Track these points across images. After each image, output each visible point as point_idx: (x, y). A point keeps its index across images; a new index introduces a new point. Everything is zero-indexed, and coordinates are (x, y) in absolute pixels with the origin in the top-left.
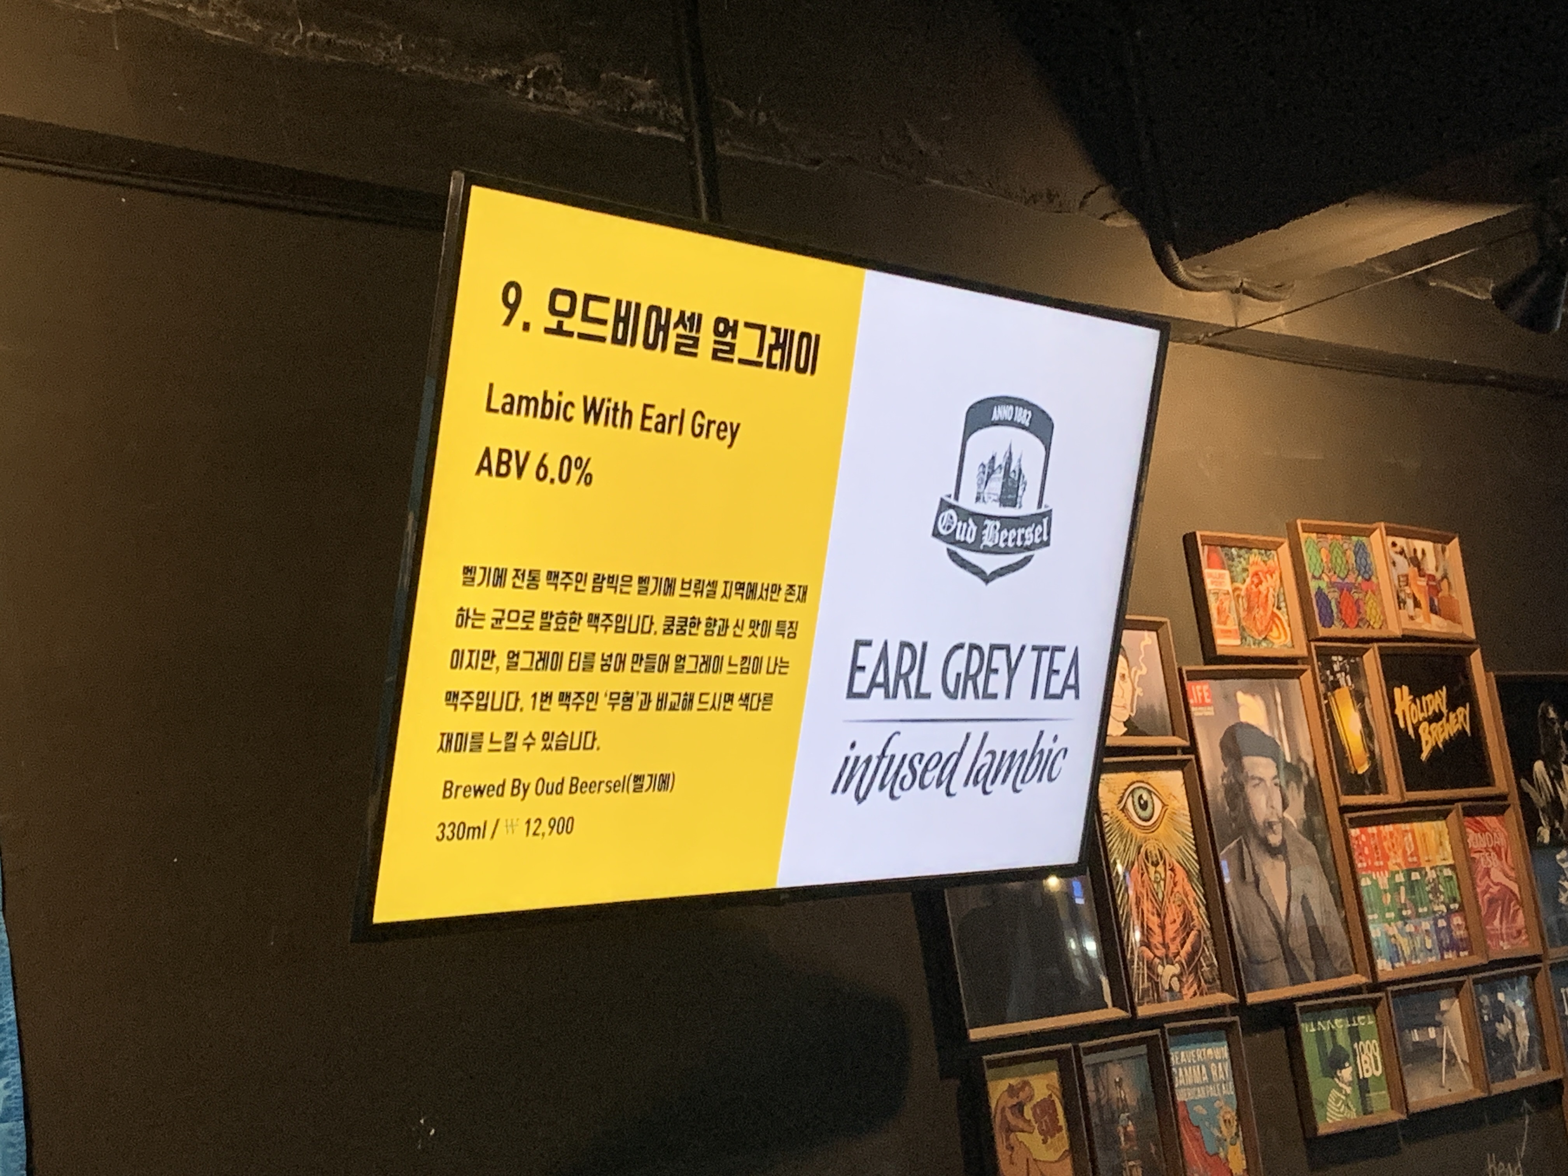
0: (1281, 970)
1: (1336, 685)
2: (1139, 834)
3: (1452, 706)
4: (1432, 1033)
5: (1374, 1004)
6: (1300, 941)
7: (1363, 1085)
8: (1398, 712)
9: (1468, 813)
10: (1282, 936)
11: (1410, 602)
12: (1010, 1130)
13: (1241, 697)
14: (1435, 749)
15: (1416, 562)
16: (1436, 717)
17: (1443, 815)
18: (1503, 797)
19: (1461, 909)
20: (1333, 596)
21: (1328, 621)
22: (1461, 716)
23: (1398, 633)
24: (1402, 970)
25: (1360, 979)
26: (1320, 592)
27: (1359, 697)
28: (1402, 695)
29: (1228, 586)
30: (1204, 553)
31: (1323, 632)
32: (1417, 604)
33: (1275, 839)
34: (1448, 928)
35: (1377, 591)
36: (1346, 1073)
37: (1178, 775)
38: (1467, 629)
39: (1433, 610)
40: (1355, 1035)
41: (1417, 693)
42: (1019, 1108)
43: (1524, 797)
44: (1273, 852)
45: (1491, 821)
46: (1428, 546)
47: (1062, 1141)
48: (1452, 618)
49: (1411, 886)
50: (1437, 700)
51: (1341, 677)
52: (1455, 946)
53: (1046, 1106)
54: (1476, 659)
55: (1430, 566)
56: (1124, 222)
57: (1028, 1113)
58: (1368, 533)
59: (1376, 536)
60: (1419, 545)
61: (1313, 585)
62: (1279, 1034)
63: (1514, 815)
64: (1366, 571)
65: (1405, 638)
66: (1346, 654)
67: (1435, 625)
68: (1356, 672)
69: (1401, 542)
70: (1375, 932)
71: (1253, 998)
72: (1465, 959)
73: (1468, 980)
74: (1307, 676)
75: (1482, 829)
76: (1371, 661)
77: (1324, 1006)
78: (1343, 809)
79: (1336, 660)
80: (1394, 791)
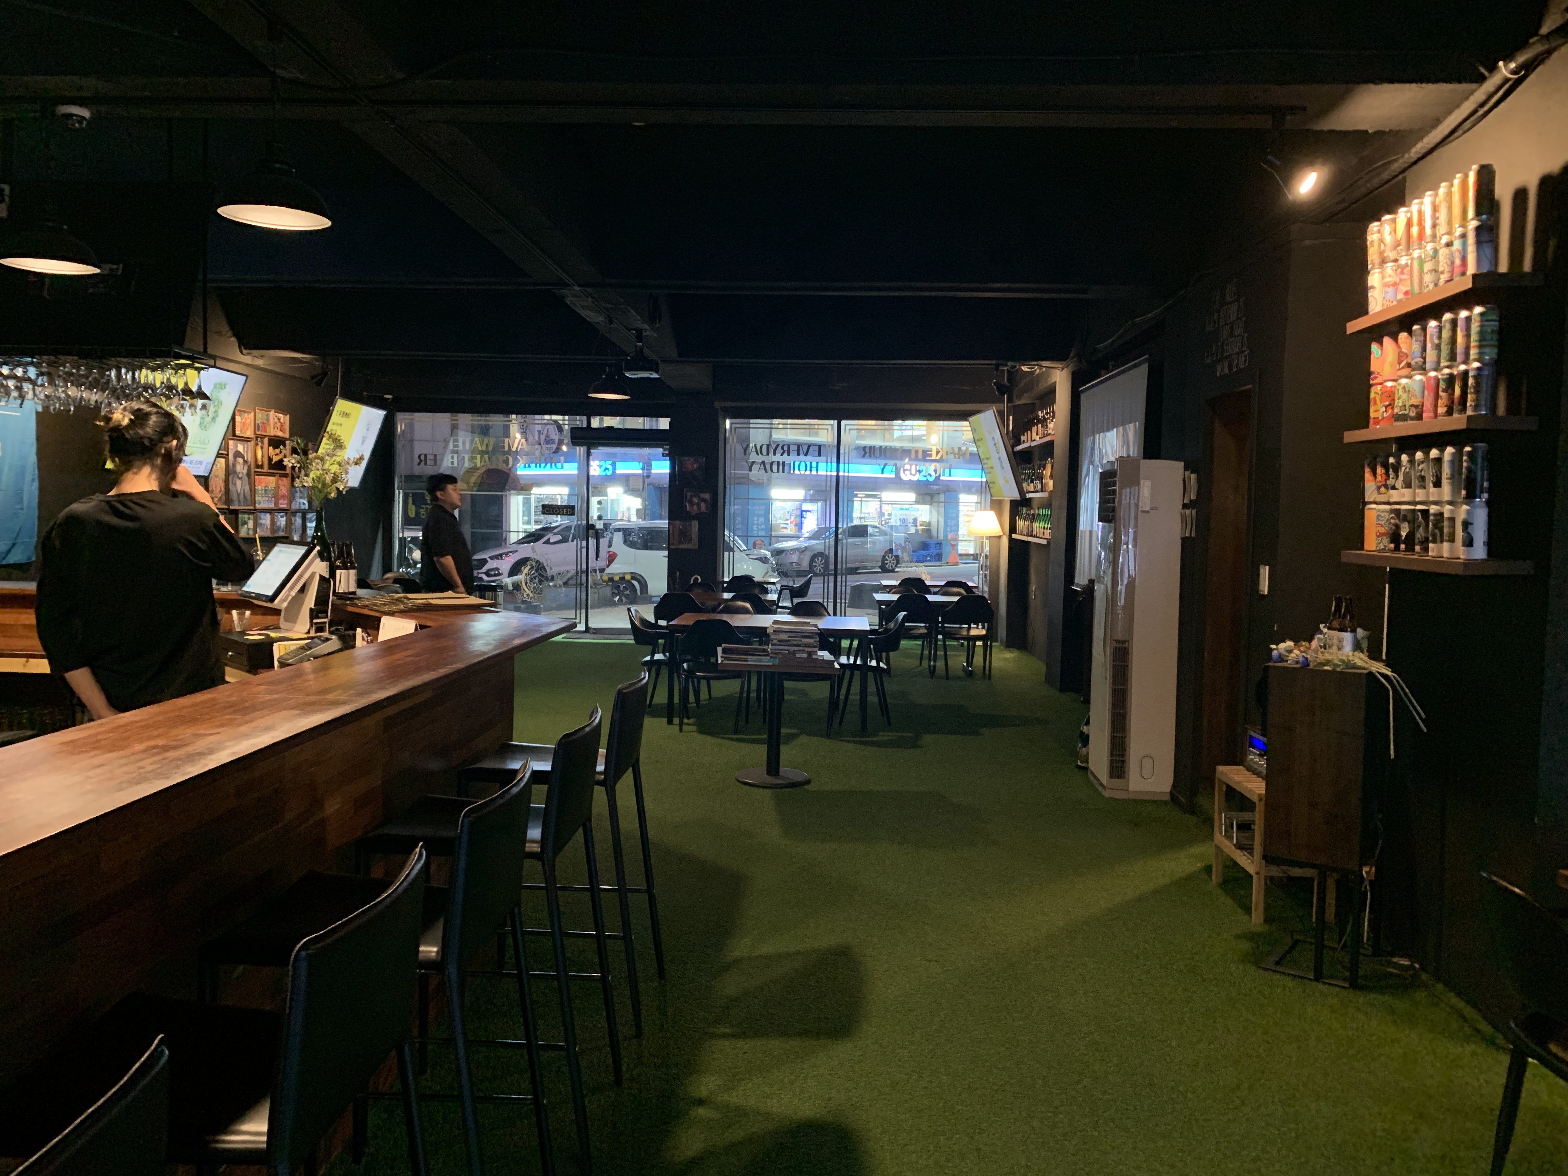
0: (237, 503)
2: (215, 471)
6: (241, 497)
7: (249, 529)
9: (280, 476)
10: (238, 495)
11: (276, 428)
14: (276, 462)
15: (279, 419)
17: (274, 476)
19: (274, 497)
20: (260, 425)
21: (259, 430)
24: (260, 507)
25: (252, 508)
26: (258, 424)
27: (262, 448)
30: (237, 413)
31: (257, 433)
32: (278, 429)
33: (240, 476)
34: (271, 500)
35: (270, 425)
36: (246, 526)
37: (224, 460)
39: (281, 430)
40: (249, 519)
43: (292, 474)
44: (241, 478)
45: (284, 479)
46: (282, 415)
48: (284, 433)
49: (266, 490)
52: (272, 504)
55: (282, 420)
56: (233, 339)
58: (270, 411)
59: (272, 412)
60: (280, 415)
61: (257, 422)
63: (289, 479)
64: (268, 419)
65: (274, 436)
66: (261, 438)
67: (280, 434)
68: (262, 442)
72: (273, 507)
73: (274, 512)
75: (282, 480)
76: (266, 440)
77: (245, 512)
78: (255, 472)
79: (259, 439)
80: (266, 469)
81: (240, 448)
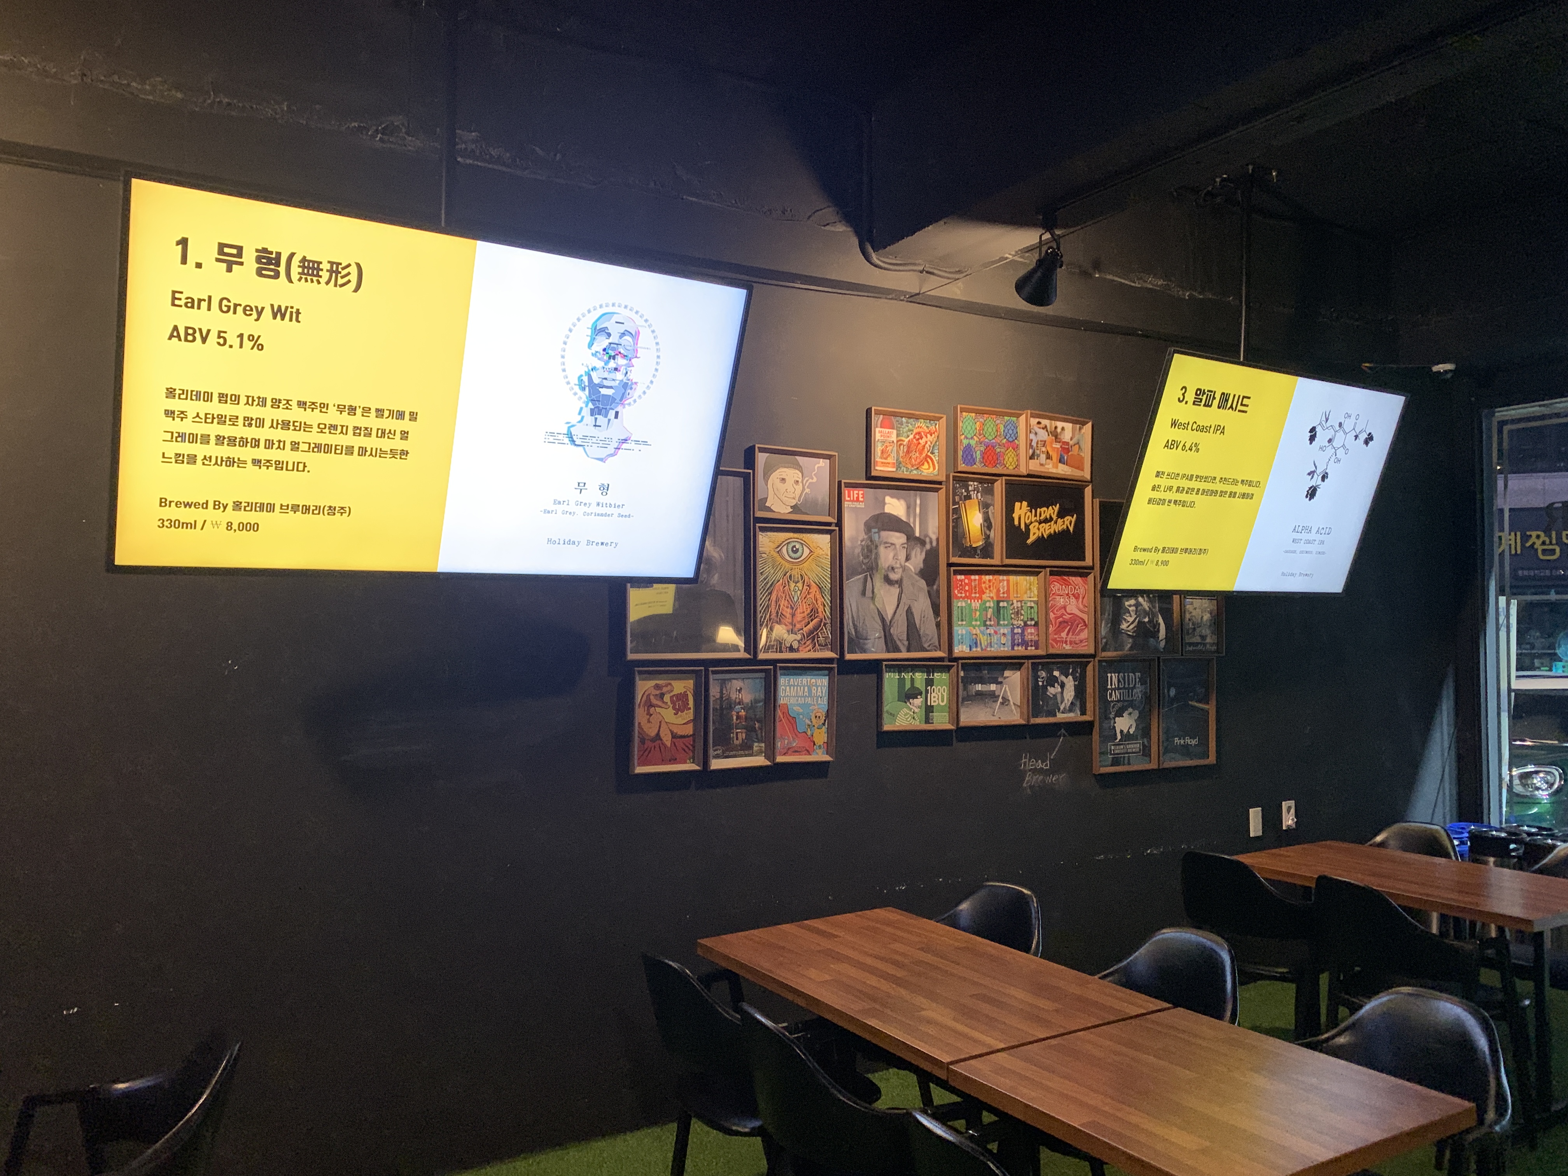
0: (878, 644)
1: (968, 497)
2: (788, 566)
3: (1061, 515)
4: (993, 687)
5: (948, 668)
6: (899, 631)
8: (1016, 516)
9: (1052, 573)
10: (886, 627)
11: (1043, 457)
13: (888, 499)
14: (1040, 538)
15: (1055, 435)
16: (1047, 521)
17: (1037, 574)
18: (1089, 568)
19: (1036, 624)
20: (978, 449)
21: (969, 462)
22: (1068, 522)
23: (1025, 473)
24: (977, 652)
25: (939, 654)
26: (969, 446)
27: (986, 505)
28: (1021, 507)
29: (894, 438)
30: (876, 420)
31: (962, 467)
32: (1049, 457)
33: (894, 576)
34: (1022, 634)
35: (1016, 448)
36: (917, 702)
37: (827, 537)
38: (1084, 474)
39: (1061, 461)
40: (930, 682)
41: (1034, 506)
42: (659, 696)
44: (891, 582)
45: (1074, 580)
46: (1068, 426)
47: (689, 715)
49: (998, 610)
50: (1052, 511)
51: (973, 495)
52: (1025, 644)
53: (683, 697)
54: (1088, 491)
56: (841, 229)
57: (667, 699)
58: (1018, 416)
60: (1060, 424)
61: (963, 441)
62: (868, 677)
63: (1093, 579)
64: (1010, 436)
65: (1032, 476)
66: (981, 482)
68: (990, 492)
69: (1045, 422)
70: (958, 631)
72: (1031, 651)
73: (1029, 664)
74: (943, 491)
75: (1065, 583)
76: (999, 487)
77: (908, 666)
79: (972, 484)
80: (998, 557)
81: (895, 506)
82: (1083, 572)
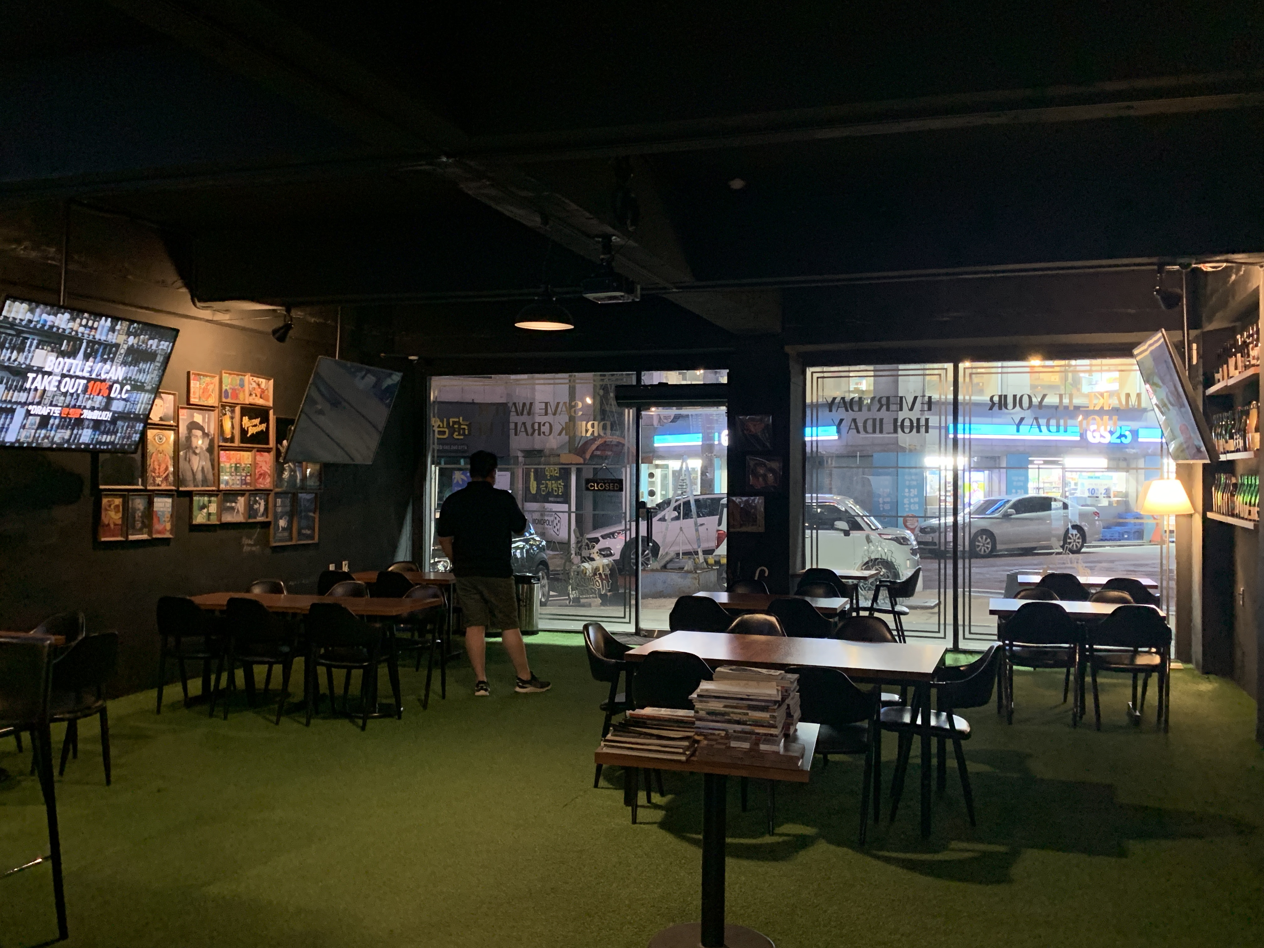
0: (191, 483)
1: (225, 414)
2: (157, 445)
3: (261, 423)
4: (233, 504)
5: (217, 495)
6: (199, 476)
7: (209, 514)
8: (243, 423)
9: (258, 451)
10: (194, 475)
11: (254, 395)
12: (106, 510)
13: (195, 414)
14: (253, 434)
15: (259, 385)
16: (255, 426)
18: (271, 449)
19: (251, 475)
20: (230, 391)
21: (227, 397)
22: (263, 427)
23: (248, 403)
24: (228, 488)
25: (214, 488)
26: (226, 390)
27: (232, 418)
28: (246, 419)
29: (198, 386)
30: (192, 377)
31: (224, 400)
32: (256, 396)
33: (197, 451)
34: (245, 480)
35: (244, 391)
36: (205, 510)
37: (172, 432)
38: (270, 404)
39: (261, 397)
40: (210, 502)
41: (250, 418)
42: (110, 506)
43: (278, 450)
44: (196, 454)
45: (266, 454)
46: (264, 381)
47: (120, 515)
48: (267, 400)
49: (236, 468)
50: (257, 421)
51: (227, 413)
52: (246, 484)
53: (117, 506)
54: (271, 412)
55: (263, 386)
56: (184, 290)
57: (112, 507)
58: (245, 376)
59: (247, 377)
60: (261, 380)
61: (224, 388)
62: (187, 499)
64: (242, 385)
65: (250, 404)
67: (261, 402)
69: (255, 379)
70: (221, 478)
71: (181, 489)
72: (249, 487)
73: (247, 494)
74: (217, 411)
77: (202, 494)
78: (219, 446)
79: (227, 408)
80: (237, 443)
81: (198, 418)
82: (268, 450)
